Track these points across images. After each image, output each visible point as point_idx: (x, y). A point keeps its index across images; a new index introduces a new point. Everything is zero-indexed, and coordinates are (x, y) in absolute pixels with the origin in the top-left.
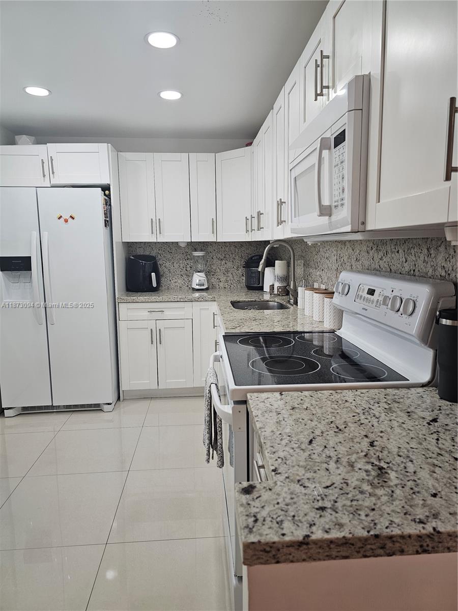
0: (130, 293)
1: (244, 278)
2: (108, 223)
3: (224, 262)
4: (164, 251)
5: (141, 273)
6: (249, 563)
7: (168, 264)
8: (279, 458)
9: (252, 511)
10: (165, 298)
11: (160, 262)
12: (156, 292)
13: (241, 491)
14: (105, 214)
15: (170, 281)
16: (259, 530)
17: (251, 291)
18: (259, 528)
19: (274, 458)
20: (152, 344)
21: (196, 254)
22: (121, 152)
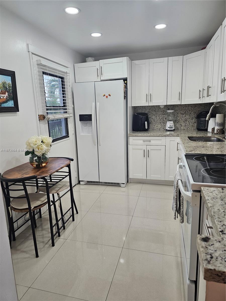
0: (134, 132)
1: (196, 124)
2: (126, 97)
3: (184, 115)
4: (152, 110)
5: (140, 122)
6: (207, 279)
7: (153, 117)
8: (224, 225)
9: (209, 252)
10: (152, 134)
11: (149, 116)
12: (147, 132)
13: (201, 239)
14: (124, 93)
15: (154, 125)
16: (214, 263)
17: (200, 131)
18: (214, 262)
19: (220, 224)
20: (144, 157)
21: (169, 111)
22: (133, 61)
